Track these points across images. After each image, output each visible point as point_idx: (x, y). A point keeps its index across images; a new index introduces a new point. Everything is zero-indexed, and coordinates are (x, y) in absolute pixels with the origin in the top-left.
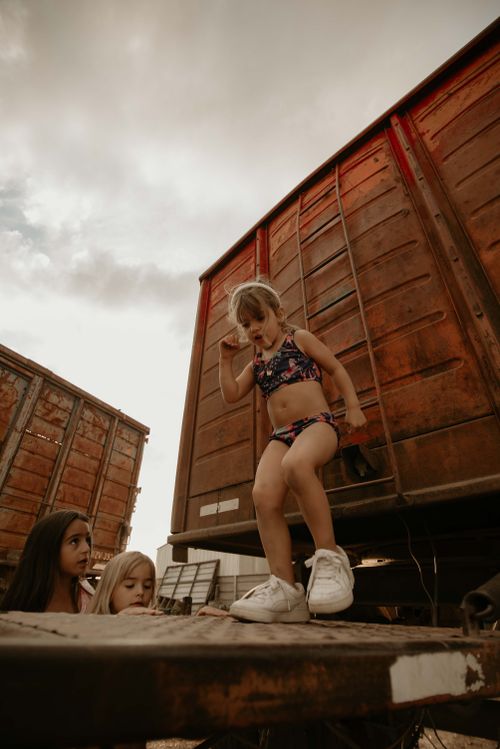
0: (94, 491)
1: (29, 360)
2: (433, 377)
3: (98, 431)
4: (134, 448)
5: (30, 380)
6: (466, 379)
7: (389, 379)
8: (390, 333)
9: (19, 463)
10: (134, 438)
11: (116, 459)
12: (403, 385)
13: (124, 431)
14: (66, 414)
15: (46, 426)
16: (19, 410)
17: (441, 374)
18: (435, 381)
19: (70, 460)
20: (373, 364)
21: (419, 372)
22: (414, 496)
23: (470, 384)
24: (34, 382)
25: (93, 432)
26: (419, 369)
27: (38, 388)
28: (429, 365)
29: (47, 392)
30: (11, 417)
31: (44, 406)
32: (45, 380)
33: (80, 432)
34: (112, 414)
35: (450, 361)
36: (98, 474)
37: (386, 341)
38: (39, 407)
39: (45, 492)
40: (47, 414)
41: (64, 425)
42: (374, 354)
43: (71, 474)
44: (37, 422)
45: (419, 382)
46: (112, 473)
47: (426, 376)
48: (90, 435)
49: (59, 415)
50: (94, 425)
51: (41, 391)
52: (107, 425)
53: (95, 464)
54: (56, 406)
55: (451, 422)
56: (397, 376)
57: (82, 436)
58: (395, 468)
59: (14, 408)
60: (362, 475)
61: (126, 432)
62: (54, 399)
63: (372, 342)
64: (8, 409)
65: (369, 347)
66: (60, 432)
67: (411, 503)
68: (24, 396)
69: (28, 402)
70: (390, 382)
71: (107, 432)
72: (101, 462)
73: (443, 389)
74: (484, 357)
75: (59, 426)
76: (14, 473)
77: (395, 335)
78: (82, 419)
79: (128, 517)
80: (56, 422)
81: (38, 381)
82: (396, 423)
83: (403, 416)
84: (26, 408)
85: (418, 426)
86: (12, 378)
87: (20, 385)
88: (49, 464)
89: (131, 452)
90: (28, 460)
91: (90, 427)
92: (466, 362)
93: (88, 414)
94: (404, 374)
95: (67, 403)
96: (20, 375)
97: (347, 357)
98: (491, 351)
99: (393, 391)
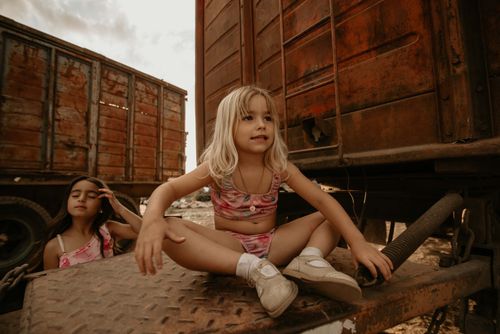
0: (158, 136)
1: (85, 49)
2: (385, 55)
3: (151, 97)
4: (178, 106)
5: (90, 65)
6: (417, 55)
7: (348, 56)
8: (354, 7)
9: (103, 124)
10: (177, 99)
11: (168, 115)
12: (358, 62)
13: (169, 94)
14: (125, 87)
15: (113, 97)
16: (90, 88)
17: (396, 50)
18: (388, 57)
19: (137, 118)
20: (333, 43)
21: (375, 49)
22: (353, 159)
23: (420, 61)
24: (94, 66)
25: (147, 97)
26: (375, 45)
27: (98, 71)
28: (386, 41)
29: (106, 72)
30: (87, 94)
31: (107, 83)
32: (102, 64)
33: (138, 99)
34: (158, 84)
35: (407, 36)
36: (157, 125)
37: (350, 16)
38: (104, 84)
39: (126, 141)
40: (112, 89)
41: (126, 95)
42: (337, 31)
43: (139, 128)
44: (106, 96)
45: (374, 58)
46: (167, 124)
47: (381, 53)
48: (146, 100)
49: (120, 88)
50: (147, 93)
51: (102, 72)
52: (156, 92)
53: (154, 119)
54: (116, 82)
55: (395, 97)
56: (355, 53)
57: (141, 102)
58: (340, 138)
59: (86, 87)
60: (317, 140)
61: (171, 96)
62: (113, 77)
63: (335, 17)
64: (82, 89)
65: (332, 24)
66: (124, 100)
67: (349, 164)
68: (91, 78)
69: (95, 82)
70: (348, 59)
71: (157, 97)
72: (158, 118)
73: (394, 66)
74: (440, 32)
75: (122, 96)
76: (101, 131)
77: (359, 8)
78: (137, 89)
79: (183, 150)
80: (119, 94)
81: (97, 64)
82: (349, 97)
83: (355, 92)
84: (95, 86)
85: (366, 100)
86: (77, 65)
87: (85, 69)
88: (124, 123)
89: (177, 109)
90: (108, 122)
91: (144, 95)
92: (421, 37)
93: (140, 85)
94: (361, 50)
95: (123, 79)
96: (83, 62)
97: (314, 33)
98: (448, 24)
99: (349, 68)
